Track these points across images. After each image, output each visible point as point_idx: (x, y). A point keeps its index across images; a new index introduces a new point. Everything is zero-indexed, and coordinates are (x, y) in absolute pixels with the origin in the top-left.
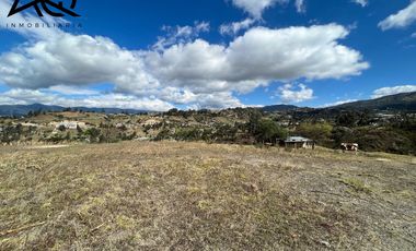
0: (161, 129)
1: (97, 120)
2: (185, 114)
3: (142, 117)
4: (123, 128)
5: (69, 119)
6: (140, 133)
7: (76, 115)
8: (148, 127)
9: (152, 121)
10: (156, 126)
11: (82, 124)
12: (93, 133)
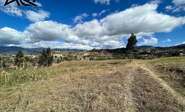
0: (90, 57)
1: (66, 54)
2: (99, 51)
3: (82, 52)
4: (76, 57)
5: (57, 53)
6: (82, 59)
7: (59, 52)
8: (85, 57)
9: (86, 54)
10: (88, 56)
11: (61, 55)
12: (66, 59)
